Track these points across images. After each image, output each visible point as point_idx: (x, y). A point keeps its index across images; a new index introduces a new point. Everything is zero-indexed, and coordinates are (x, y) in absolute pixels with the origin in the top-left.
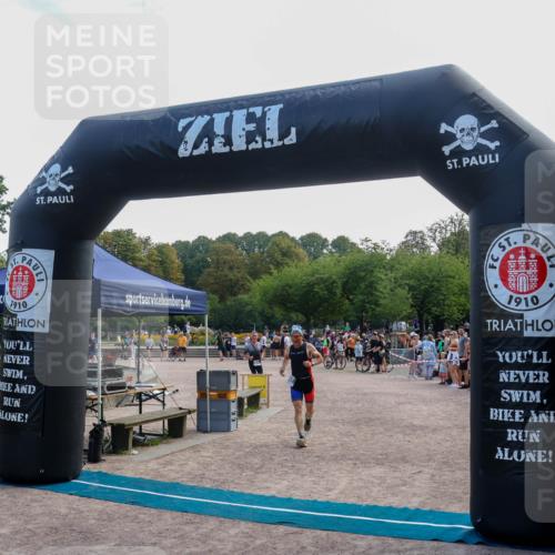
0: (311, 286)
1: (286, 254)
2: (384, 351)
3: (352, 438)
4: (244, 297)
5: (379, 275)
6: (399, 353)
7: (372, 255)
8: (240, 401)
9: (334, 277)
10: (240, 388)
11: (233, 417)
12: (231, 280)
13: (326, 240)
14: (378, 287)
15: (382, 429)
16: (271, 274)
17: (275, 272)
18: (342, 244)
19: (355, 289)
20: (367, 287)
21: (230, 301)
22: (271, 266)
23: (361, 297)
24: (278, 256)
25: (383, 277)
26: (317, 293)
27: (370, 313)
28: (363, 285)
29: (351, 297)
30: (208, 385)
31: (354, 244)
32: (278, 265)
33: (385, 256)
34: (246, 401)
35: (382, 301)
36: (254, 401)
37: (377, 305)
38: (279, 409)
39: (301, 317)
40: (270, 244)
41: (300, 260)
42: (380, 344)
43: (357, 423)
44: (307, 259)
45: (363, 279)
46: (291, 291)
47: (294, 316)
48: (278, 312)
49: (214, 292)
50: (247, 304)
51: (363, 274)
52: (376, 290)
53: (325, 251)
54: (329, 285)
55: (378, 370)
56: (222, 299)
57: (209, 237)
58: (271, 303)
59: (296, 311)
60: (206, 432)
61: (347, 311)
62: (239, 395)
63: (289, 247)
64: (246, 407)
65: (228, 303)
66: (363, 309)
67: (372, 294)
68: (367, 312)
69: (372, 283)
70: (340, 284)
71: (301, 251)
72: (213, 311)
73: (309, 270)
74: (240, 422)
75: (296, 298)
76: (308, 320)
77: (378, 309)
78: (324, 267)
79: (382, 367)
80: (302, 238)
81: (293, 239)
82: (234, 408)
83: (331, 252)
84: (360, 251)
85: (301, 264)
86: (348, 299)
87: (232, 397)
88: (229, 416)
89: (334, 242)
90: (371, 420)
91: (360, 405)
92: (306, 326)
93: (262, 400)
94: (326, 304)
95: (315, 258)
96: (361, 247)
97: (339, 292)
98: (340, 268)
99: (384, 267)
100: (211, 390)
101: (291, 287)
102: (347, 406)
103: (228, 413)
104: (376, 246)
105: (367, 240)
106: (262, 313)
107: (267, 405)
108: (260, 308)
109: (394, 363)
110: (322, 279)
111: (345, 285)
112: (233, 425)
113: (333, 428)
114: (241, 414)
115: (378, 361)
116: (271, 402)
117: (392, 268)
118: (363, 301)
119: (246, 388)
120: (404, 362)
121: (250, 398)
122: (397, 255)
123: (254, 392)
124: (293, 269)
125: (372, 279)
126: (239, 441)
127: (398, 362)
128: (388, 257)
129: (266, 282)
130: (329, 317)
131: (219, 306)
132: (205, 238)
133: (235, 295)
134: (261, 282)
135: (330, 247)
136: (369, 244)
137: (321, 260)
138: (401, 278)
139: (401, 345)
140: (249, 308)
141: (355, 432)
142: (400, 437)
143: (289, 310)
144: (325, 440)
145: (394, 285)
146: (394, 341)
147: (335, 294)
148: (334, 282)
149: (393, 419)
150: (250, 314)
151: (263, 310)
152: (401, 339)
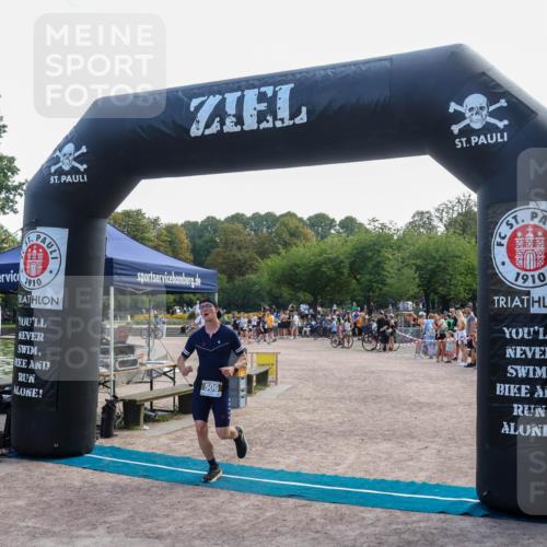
0: (318, 265)
1: (294, 234)
2: (390, 330)
3: (360, 415)
4: (252, 277)
5: (387, 254)
6: (406, 332)
7: (380, 235)
8: (249, 378)
9: (341, 257)
10: (249, 366)
11: (242, 394)
12: (239, 260)
13: (333, 220)
14: (385, 266)
15: (388, 407)
16: (279, 254)
17: (283, 252)
18: (349, 224)
19: (362, 269)
20: (374, 267)
21: (238, 281)
22: (279, 246)
23: (367, 277)
24: (286, 236)
25: (391, 257)
26: (325, 272)
27: (377, 291)
28: (370, 265)
29: (358, 277)
31: (361, 225)
32: (286, 245)
33: (392, 235)
34: (254, 378)
35: (388, 281)
36: (263, 379)
37: (384, 283)
38: (287, 386)
39: (309, 297)
40: (278, 225)
41: (307, 239)
43: (364, 400)
44: (314, 239)
45: (370, 258)
46: (298, 271)
47: (301, 295)
48: (286, 292)
49: (222, 272)
50: (255, 284)
51: (370, 254)
52: (383, 269)
53: (333, 231)
54: (337, 265)
55: (385, 349)
56: (231, 278)
57: (218, 218)
58: (279, 282)
59: (305, 291)
61: (355, 290)
62: (248, 372)
63: (297, 227)
64: (254, 384)
65: (236, 283)
66: (371, 289)
67: (379, 274)
68: (374, 291)
69: (379, 263)
70: (347, 262)
71: (309, 232)
72: (221, 291)
73: (317, 250)
74: (249, 399)
75: (304, 278)
76: (316, 300)
77: (385, 289)
78: (332, 247)
80: (310, 219)
81: (301, 220)
82: (243, 384)
83: (339, 232)
84: (367, 231)
85: (309, 244)
86: (355, 278)
87: (242, 374)
88: (238, 393)
89: (342, 222)
90: (377, 397)
91: (367, 382)
92: (313, 305)
93: (270, 378)
94: (333, 285)
95: (323, 237)
96: (368, 227)
97: (346, 271)
98: (348, 248)
99: (391, 247)
101: (299, 267)
102: (355, 383)
103: (238, 391)
104: (383, 226)
105: (374, 220)
106: (269, 293)
107: (276, 382)
108: (268, 288)
109: (402, 342)
110: (329, 259)
111: (352, 264)
112: (242, 401)
113: (342, 406)
114: (249, 391)
115: (385, 340)
116: (279, 380)
117: (399, 248)
118: (370, 281)
119: (255, 365)
120: (411, 341)
121: (258, 376)
122: (404, 235)
123: (262, 370)
124: (302, 250)
125: (379, 259)
126: (248, 417)
127: (405, 340)
128: (395, 237)
129: (274, 262)
130: (337, 297)
131: (227, 285)
132: (213, 218)
133: (243, 275)
134: (269, 262)
135: (338, 227)
136: (376, 224)
137: (329, 240)
138: (409, 258)
139: (407, 324)
140: (257, 288)
141: (362, 409)
142: (407, 413)
143: (297, 290)
144: (333, 416)
145: (401, 265)
146: (400, 320)
147: (342, 274)
148: (342, 262)
149: (399, 396)
150: (258, 293)
151: (271, 290)
152: (408, 318)
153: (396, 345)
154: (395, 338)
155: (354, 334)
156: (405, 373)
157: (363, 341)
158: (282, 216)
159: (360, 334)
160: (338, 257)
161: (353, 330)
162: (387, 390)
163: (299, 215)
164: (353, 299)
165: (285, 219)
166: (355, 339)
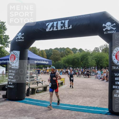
0: (74, 59)
2: (89, 73)
3: (83, 92)
4: (59, 61)
6: (93, 74)
7: (87, 53)
8: (59, 83)
10: (59, 81)
12: (57, 58)
13: (77, 49)
15: (89, 90)
16: (65, 57)
17: (66, 56)
18: (81, 50)
21: (57, 62)
22: (66, 55)
23: (85, 61)
24: (67, 53)
25: (90, 57)
26: (75, 61)
27: (87, 65)
28: (85, 59)
29: (83, 62)
31: (83, 50)
32: (67, 55)
35: (89, 63)
37: (88, 63)
38: (67, 85)
39: (72, 66)
40: (65, 50)
42: (89, 72)
44: (73, 53)
45: (85, 58)
46: (70, 60)
47: (70, 65)
48: (67, 65)
49: (53, 60)
51: (85, 57)
53: (77, 52)
54: (78, 59)
55: (88, 77)
56: (55, 62)
57: (52, 49)
61: (82, 64)
63: (69, 51)
64: (60, 85)
65: (56, 62)
67: (87, 61)
68: (86, 65)
69: (87, 59)
73: (74, 56)
75: (71, 62)
77: (88, 64)
78: (77, 55)
79: (89, 77)
80: (72, 49)
81: (70, 49)
83: (78, 52)
84: (85, 52)
86: (82, 62)
89: (79, 50)
90: (87, 88)
91: (84, 85)
92: (73, 68)
94: (77, 63)
95: (75, 53)
97: (80, 60)
98: (80, 55)
99: (90, 55)
101: (70, 59)
102: (82, 85)
104: (88, 51)
105: (86, 49)
106: (63, 65)
108: (63, 64)
110: (76, 58)
113: (79, 90)
116: (65, 84)
117: (92, 55)
118: (85, 63)
121: (61, 83)
122: (93, 52)
123: (62, 82)
124: (70, 56)
125: (87, 58)
127: (93, 76)
128: (91, 53)
130: (78, 66)
134: (63, 58)
136: (87, 50)
138: (93, 58)
140: (60, 64)
141: (83, 90)
142: (93, 92)
144: (77, 92)
146: (92, 71)
147: (79, 61)
149: (91, 88)
150: (61, 65)
151: (64, 64)
152: (93, 71)
153: (91, 77)
154: (90, 75)
156: (93, 83)
158: (66, 48)
160: (78, 57)
162: (89, 86)
166: (82, 75)
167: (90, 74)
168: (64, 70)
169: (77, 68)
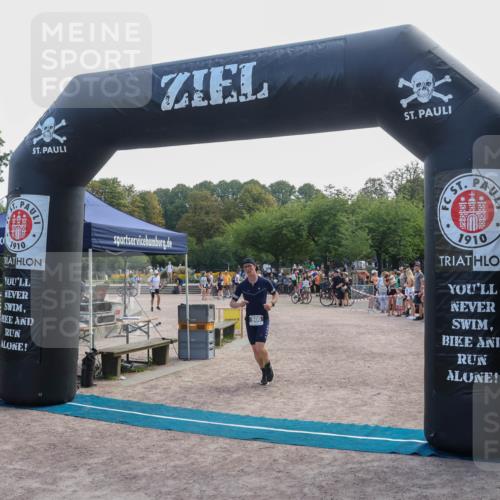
0: (280, 228)
1: (258, 200)
2: (346, 287)
3: (318, 364)
4: (219, 239)
5: (342, 218)
6: (360, 289)
7: (335, 200)
8: (217, 332)
9: (301, 221)
10: (216, 321)
11: (210, 346)
12: (207, 224)
13: (293, 187)
14: (341, 229)
15: (344, 356)
16: (243, 218)
17: (247, 216)
18: (307, 190)
19: (320, 231)
20: (330, 229)
21: (207, 243)
22: (244, 211)
23: (325, 239)
24: (250, 202)
25: (346, 220)
26: (286, 235)
27: (333, 253)
28: (327, 228)
29: (316, 239)
30: (188, 317)
31: (318, 191)
32: (250, 210)
33: (347, 201)
34: (222, 332)
35: (344, 242)
36: (229, 333)
37: (340, 246)
39: (271, 257)
40: (242, 191)
41: (269, 204)
42: (343, 281)
43: (322, 351)
44: (276, 204)
45: (327, 222)
46: (261, 234)
47: (263, 255)
48: (250, 253)
49: (191, 235)
50: (222, 246)
51: (326, 218)
52: (338, 231)
53: (292, 197)
54: (296, 228)
55: (340, 305)
56: (199, 241)
57: (187, 185)
58: (243, 244)
59: (267, 251)
60: (186, 359)
61: (313, 251)
62: (216, 326)
63: (260, 194)
64: (222, 337)
65: (205, 244)
66: (327, 250)
67: (335, 236)
68: (330, 252)
69: (335, 226)
70: (306, 227)
71: (271, 198)
72: (191, 252)
73: (278, 214)
74: (217, 350)
75: (267, 240)
76: (278, 260)
77: (340, 249)
78: (292, 212)
79: (344, 302)
80: (272, 186)
81: (263, 187)
82: (211, 338)
83: (298, 198)
84: (324, 196)
85: (271, 209)
86: (313, 240)
87: (210, 328)
88: (207, 345)
89: (300, 189)
90: (334, 348)
91: (324, 335)
92: (275, 265)
93: (236, 332)
94: (293, 246)
95: (284, 203)
96: (325, 193)
97: (305, 233)
98: (306, 213)
99: (346, 211)
100: (191, 322)
101: (261, 230)
102: (313, 336)
103: (206, 343)
104: (339, 192)
105: (330, 187)
106: (235, 254)
107: (241, 335)
108: (234, 249)
109: (356, 298)
110: (289, 222)
111: (310, 227)
112: (211, 353)
113: (302, 356)
114: (217, 344)
115: (341, 296)
116: (244, 334)
117: (353, 212)
118: (328, 243)
119: (222, 320)
120: (364, 297)
121: (225, 330)
122: (358, 200)
123: (229, 324)
124: (264, 214)
125: (336, 222)
126: (216, 367)
127: (359, 297)
128: (350, 203)
129: (239, 225)
130: (296, 257)
131: (196, 247)
132: (183, 186)
133: (211, 237)
134: (234, 226)
135: (297, 194)
136: (332, 190)
137: (289, 205)
138: (362, 222)
139: (361, 282)
140: (224, 249)
141: (320, 359)
142: (361, 363)
143: (260, 250)
144: (293, 366)
145: (355, 228)
146: (355, 278)
147: (302, 236)
148: (300, 225)
149: (354, 348)
150: (224, 255)
151: (237, 251)
152: (362, 276)
153: (350, 301)
154: (350, 294)
155: (313, 291)
156: (359, 326)
157: (321, 297)
158: (245, 183)
159: (318, 291)
160: (297, 221)
161: (312, 287)
162: (343, 342)
163: (262, 183)
164: (311, 260)
165: (249, 187)
166: (313, 295)
167: (346, 290)
168: (238, 276)
169: (292, 266)
